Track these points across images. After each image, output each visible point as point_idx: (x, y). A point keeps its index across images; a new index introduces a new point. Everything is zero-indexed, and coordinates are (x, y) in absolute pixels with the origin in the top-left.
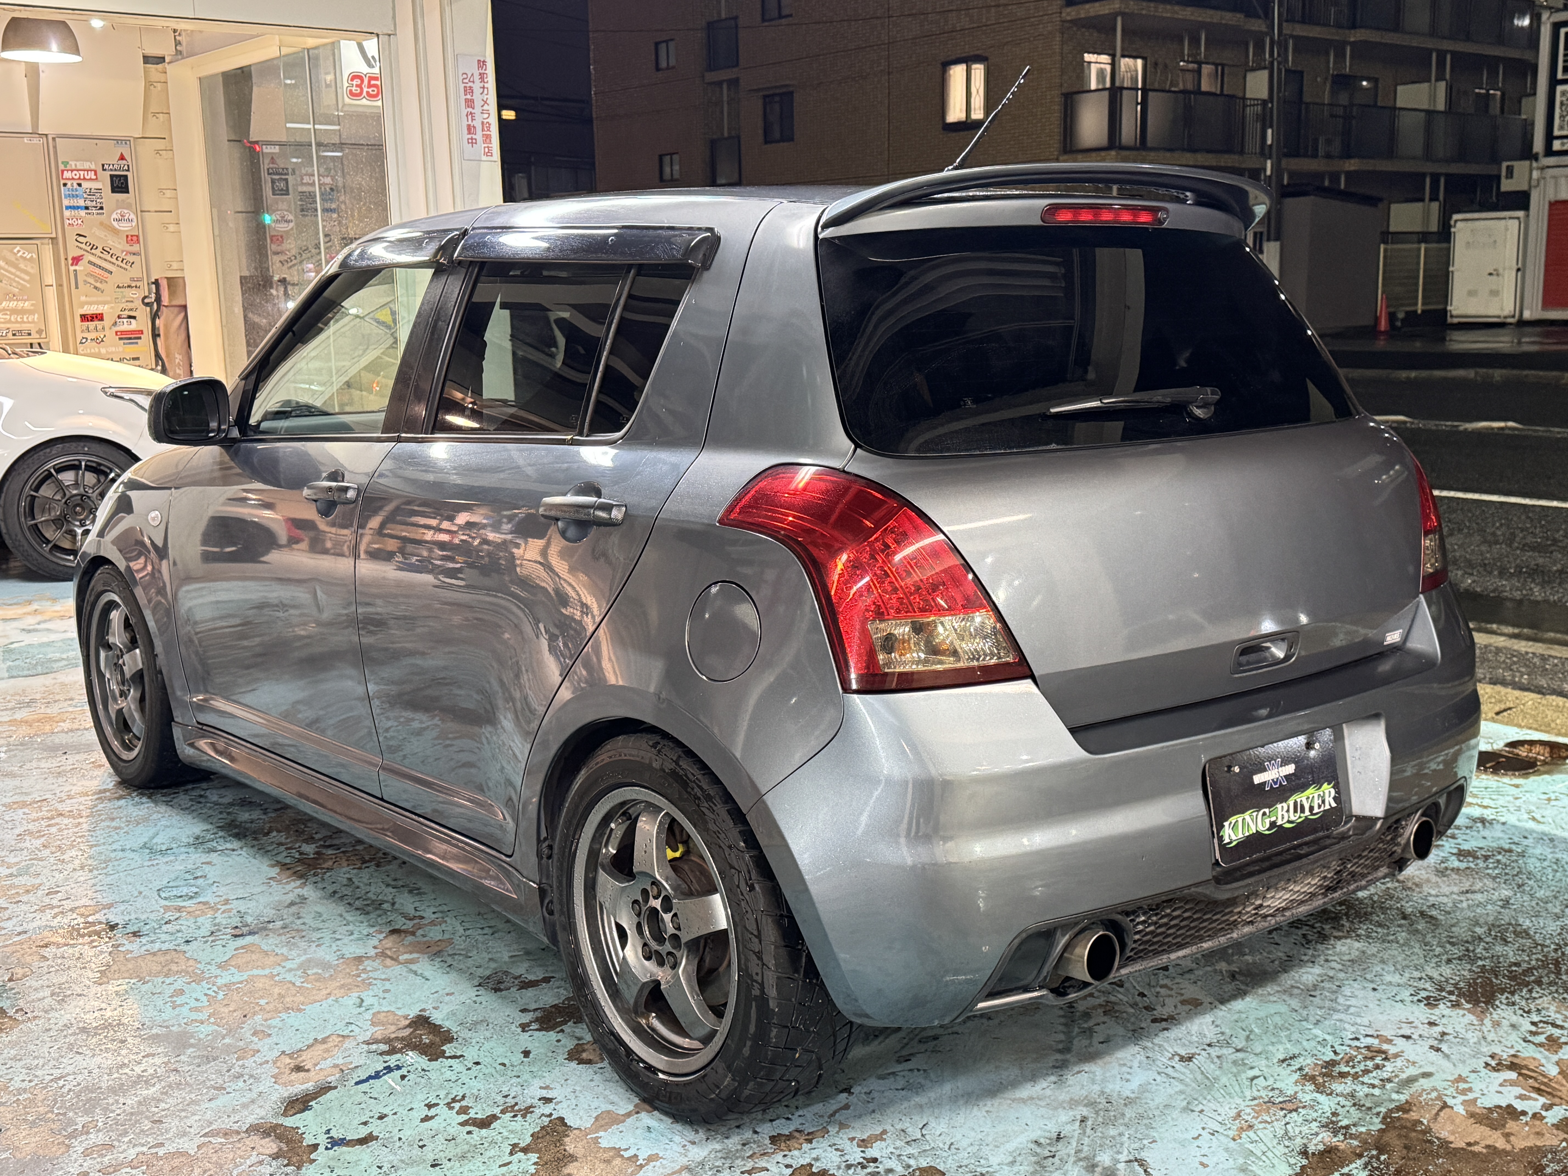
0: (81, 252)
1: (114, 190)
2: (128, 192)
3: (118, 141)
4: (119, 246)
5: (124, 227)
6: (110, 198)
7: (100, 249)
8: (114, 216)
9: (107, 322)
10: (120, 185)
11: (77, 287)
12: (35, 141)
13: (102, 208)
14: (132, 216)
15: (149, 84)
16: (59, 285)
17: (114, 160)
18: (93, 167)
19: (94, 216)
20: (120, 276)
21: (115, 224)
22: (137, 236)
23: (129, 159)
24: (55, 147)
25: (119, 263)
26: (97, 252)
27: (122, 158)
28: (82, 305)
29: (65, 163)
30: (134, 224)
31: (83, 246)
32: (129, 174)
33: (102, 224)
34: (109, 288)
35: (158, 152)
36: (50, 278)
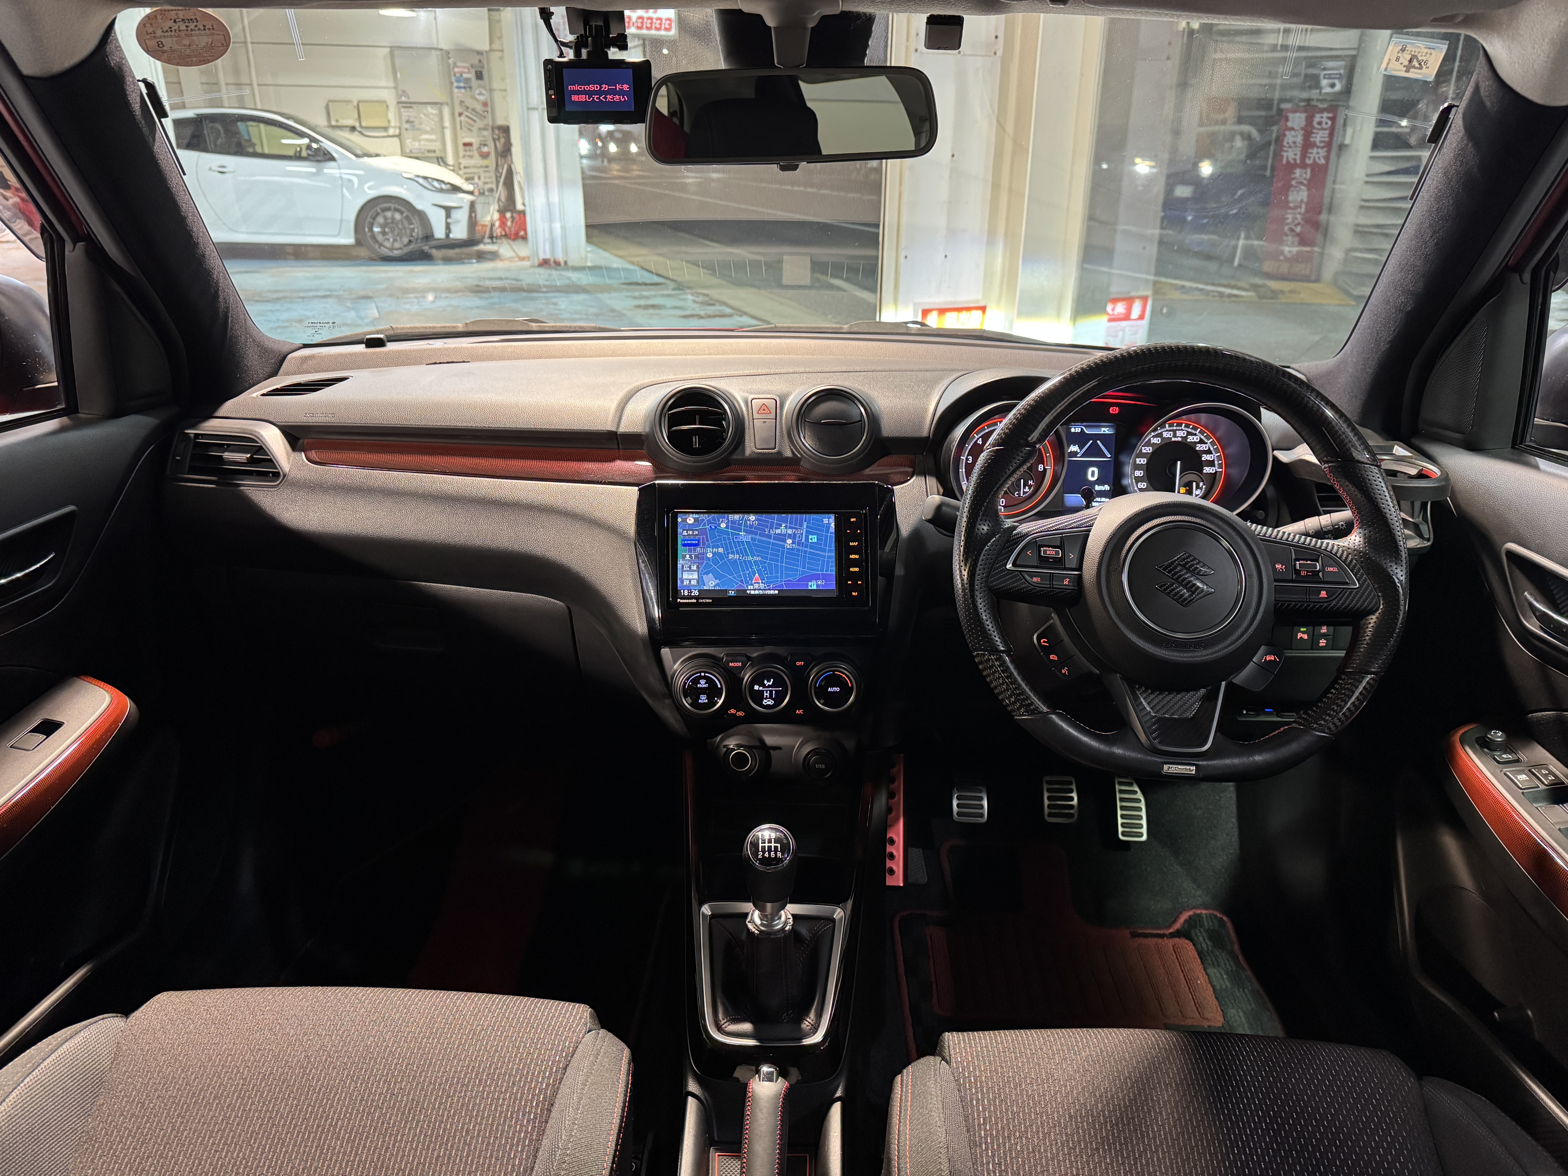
1: (477, 79)
2: (483, 79)
3: (479, 53)
4: (479, 108)
5: (481, 98)
6: (475, 83)
7: (471, 109)
8: (477, 92)
9: (475, 147)
10: (479, 76)
11: (461, 129)
12: (438, 53)
13: (471, 88)
14: (485, 92)
16: (452, 128)
17: (477, 62)
18: (468, 66)
19: (468, 92)
20: (480, 124)
21: (477, 96)
22: (488, 103)
23: (483, 62)
24: (448, 56)
25: (480, 117)
27: (480, 61)
28: (463, 137)
30: (486, 96)
32: (484, 70)
33: (471, 96)
34: (475, 129)
36: (447, 123)
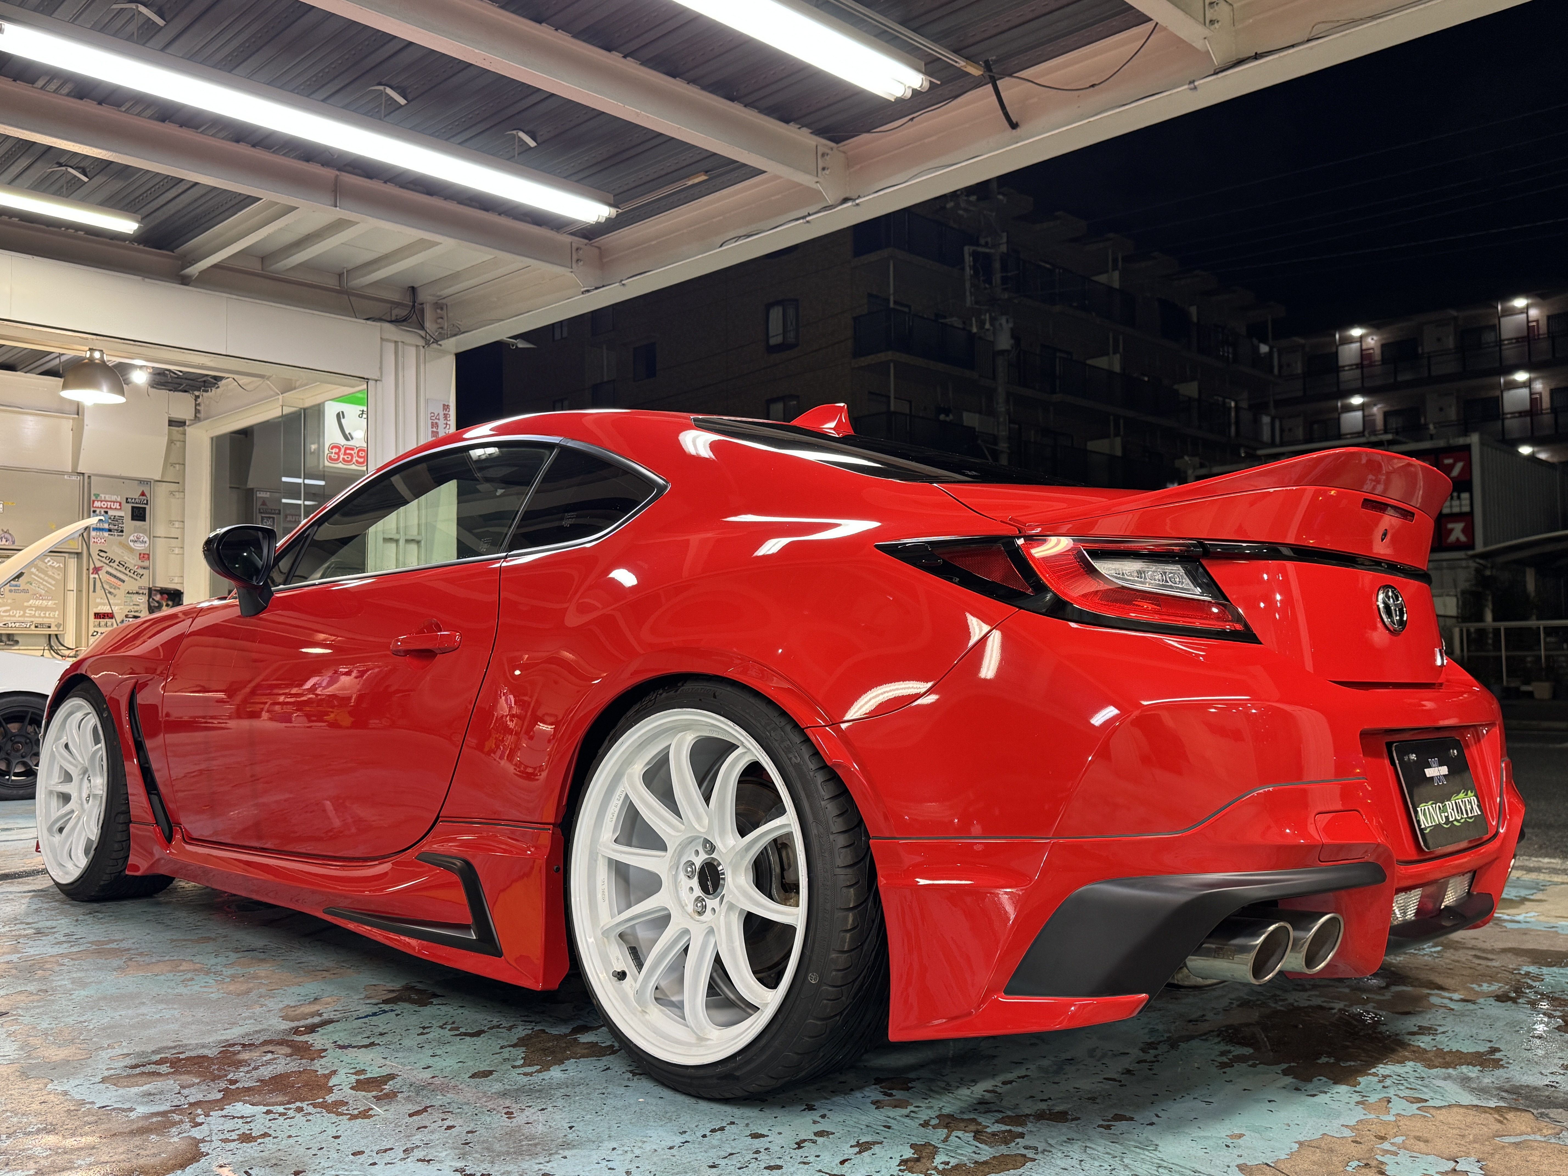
0: (102, 564)
1: (133, 518)
2: (144, 520)
3: (141, 482)
4: (132, 561)
5: (139, 547)
6: (129, 524)
7: (117, 563)
8: (132, 538)
10: (139, 514)
11: (94, 591)
12: (74, 478)
13: (122, 531)
14: (146, 539)
15: (171, 442)
16: (79, 591)
17: (136, 495)
18: (119, 500)
19: (115, 538)
20: (132, 585)
21: (131, 544)
22: (148, 555)
23: (148, 496)
24: (89, 483)
25: (131, 575)
26: (115, 565)
27: (143, 494)
28: (97, 605)
29: (97, 495)
30: (147, 545)
31: (103, 559)
32: (148, 507)
33: (120, 543)
34: (121, 593)
35: (171, 493)
36: (72, 584)
